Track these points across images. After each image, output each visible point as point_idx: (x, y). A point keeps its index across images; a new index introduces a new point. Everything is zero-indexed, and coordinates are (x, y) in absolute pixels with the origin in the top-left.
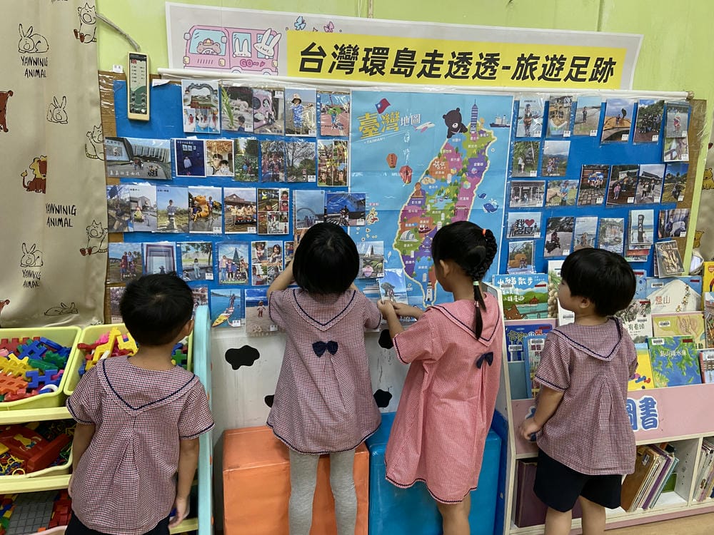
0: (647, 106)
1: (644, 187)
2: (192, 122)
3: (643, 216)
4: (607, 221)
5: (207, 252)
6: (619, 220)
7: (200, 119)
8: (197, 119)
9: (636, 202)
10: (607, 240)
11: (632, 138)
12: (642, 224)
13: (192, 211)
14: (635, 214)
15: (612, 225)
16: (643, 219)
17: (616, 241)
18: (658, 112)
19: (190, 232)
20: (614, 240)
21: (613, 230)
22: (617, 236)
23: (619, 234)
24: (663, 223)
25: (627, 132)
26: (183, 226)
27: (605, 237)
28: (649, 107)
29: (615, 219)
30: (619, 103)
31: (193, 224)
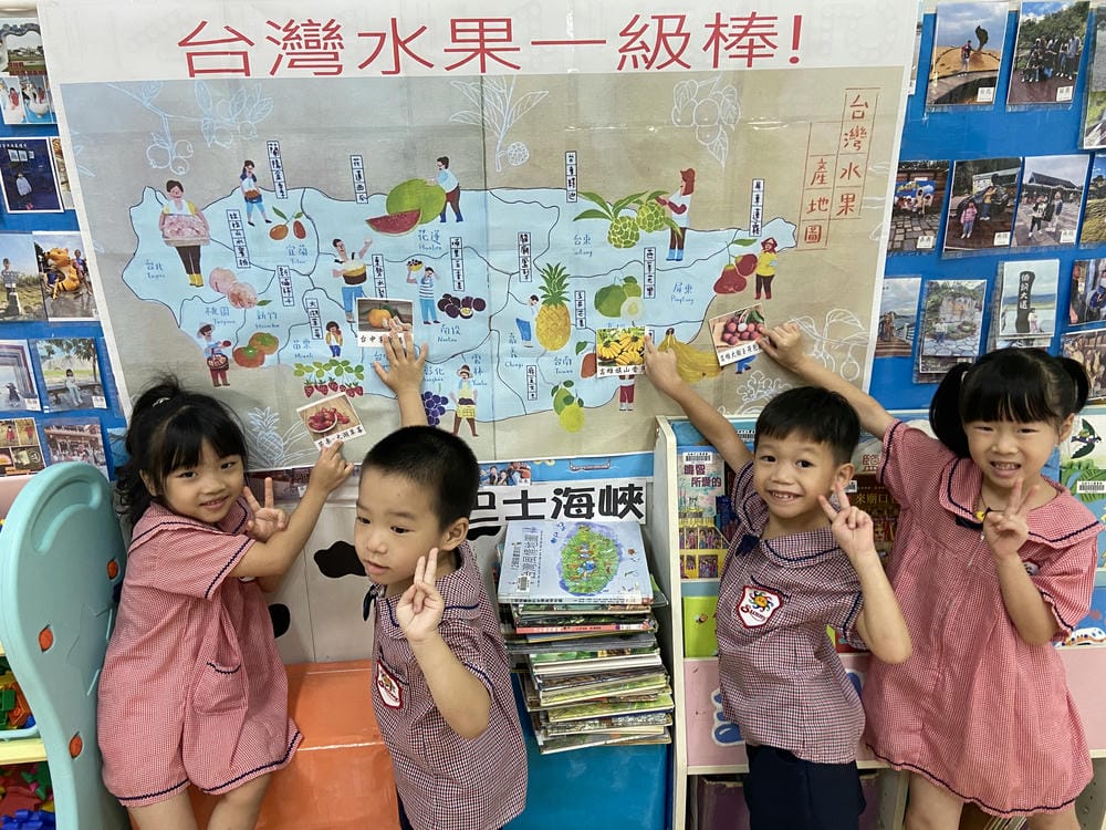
0: (1042, 18)
1: (1035, 209)
2: (16, 102)
3: (1032, 276)
4: (944, 287)
5: (87, 356)
6: (973, 284)
7: (31, 97)
8: (26, 97)
9: (1014, 243)
10: (941, 328)
11: (1003, 96)
12: (1028, 292)
13: (46, 279)
14: (1012, 271)
15: (955, 296)
16: (1030, 282)
17: (964, 331)
18: (1072, 31)
19: (50, 319)
20: (959, 327)
21: (958, 307)
22: (967, 319)
23: (972, 315)
24: (1081, 289)
25: (990, 82)
26: (35, 308)
27: (938, 321)
28: (1047, 19)
29: (964, 283)
30: (968, 14)
31: (52, 305)
